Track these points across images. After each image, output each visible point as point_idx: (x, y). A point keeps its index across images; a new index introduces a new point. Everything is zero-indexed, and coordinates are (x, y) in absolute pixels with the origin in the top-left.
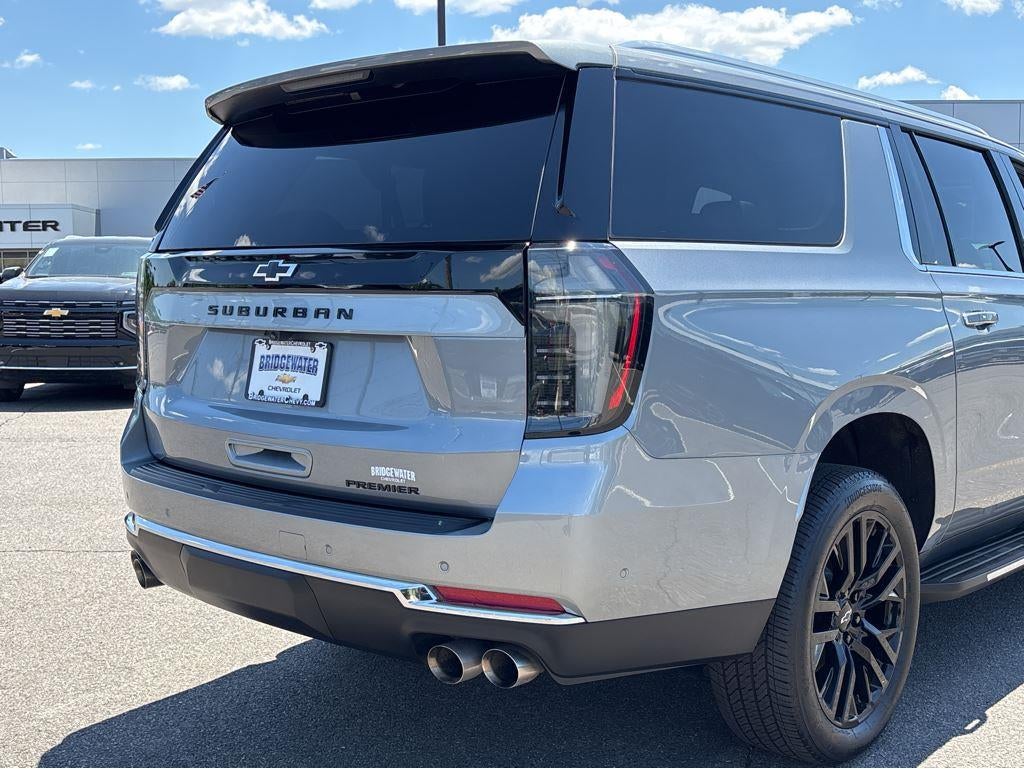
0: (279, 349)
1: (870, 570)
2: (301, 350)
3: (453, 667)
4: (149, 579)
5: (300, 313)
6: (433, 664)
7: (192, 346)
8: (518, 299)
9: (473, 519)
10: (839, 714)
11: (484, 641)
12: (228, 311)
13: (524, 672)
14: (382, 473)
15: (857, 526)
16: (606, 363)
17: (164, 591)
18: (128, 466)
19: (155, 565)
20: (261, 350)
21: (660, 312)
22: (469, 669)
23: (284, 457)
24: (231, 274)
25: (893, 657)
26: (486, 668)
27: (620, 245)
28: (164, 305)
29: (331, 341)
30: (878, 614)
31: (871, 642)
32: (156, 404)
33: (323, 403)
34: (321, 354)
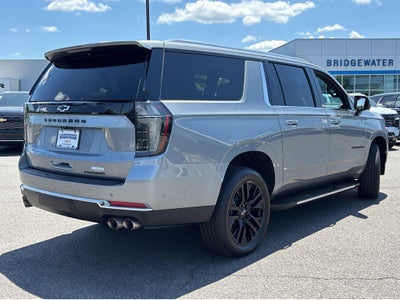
0: (66, 132)
1: (251, 199)
2: (72, 132)
3: (115, 225)
4: (28, 204)
5: (71, 121)
6: (109, 223)
7: (40, 130)
8: (132, 116)
9: (120, 181)
10: (240, 242)
11: (124, 216)
12: (50, 120)
13: (135, 225)
14: (94, 169)
15: (245, 185)
16: (159, 136)
17: (33, 209)
18: (20, 169)
19: (29, 200)
20: (60, 132)
21: (175, 121)
22: (119, 225)
23: (67, 165)
24: (53, 109)
25: (260, 226)
26: (125, 225)
27: (163, 101)
28: (32, 119)
29: (80, 130)
30: (255, 213)
31: (252, 221)
32: (29, 150)
33: (78, 148)
34: (77, 133)
